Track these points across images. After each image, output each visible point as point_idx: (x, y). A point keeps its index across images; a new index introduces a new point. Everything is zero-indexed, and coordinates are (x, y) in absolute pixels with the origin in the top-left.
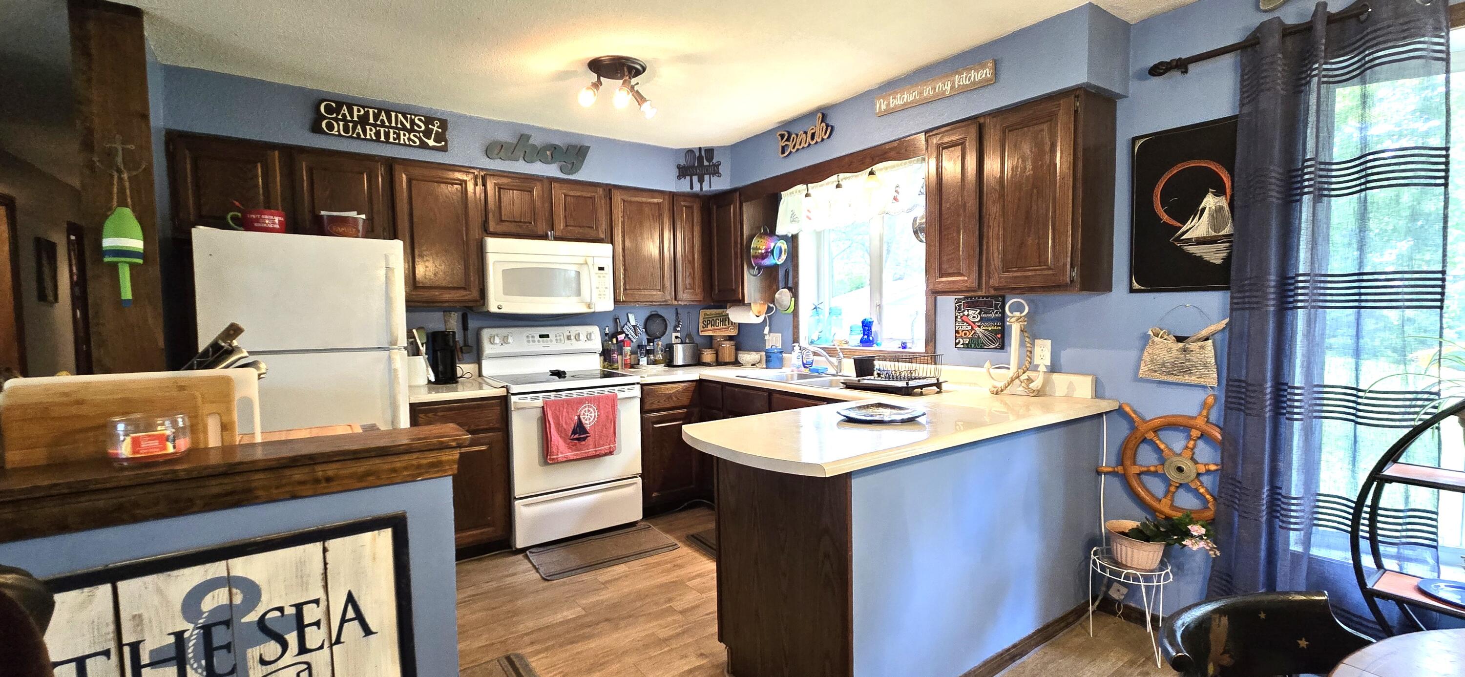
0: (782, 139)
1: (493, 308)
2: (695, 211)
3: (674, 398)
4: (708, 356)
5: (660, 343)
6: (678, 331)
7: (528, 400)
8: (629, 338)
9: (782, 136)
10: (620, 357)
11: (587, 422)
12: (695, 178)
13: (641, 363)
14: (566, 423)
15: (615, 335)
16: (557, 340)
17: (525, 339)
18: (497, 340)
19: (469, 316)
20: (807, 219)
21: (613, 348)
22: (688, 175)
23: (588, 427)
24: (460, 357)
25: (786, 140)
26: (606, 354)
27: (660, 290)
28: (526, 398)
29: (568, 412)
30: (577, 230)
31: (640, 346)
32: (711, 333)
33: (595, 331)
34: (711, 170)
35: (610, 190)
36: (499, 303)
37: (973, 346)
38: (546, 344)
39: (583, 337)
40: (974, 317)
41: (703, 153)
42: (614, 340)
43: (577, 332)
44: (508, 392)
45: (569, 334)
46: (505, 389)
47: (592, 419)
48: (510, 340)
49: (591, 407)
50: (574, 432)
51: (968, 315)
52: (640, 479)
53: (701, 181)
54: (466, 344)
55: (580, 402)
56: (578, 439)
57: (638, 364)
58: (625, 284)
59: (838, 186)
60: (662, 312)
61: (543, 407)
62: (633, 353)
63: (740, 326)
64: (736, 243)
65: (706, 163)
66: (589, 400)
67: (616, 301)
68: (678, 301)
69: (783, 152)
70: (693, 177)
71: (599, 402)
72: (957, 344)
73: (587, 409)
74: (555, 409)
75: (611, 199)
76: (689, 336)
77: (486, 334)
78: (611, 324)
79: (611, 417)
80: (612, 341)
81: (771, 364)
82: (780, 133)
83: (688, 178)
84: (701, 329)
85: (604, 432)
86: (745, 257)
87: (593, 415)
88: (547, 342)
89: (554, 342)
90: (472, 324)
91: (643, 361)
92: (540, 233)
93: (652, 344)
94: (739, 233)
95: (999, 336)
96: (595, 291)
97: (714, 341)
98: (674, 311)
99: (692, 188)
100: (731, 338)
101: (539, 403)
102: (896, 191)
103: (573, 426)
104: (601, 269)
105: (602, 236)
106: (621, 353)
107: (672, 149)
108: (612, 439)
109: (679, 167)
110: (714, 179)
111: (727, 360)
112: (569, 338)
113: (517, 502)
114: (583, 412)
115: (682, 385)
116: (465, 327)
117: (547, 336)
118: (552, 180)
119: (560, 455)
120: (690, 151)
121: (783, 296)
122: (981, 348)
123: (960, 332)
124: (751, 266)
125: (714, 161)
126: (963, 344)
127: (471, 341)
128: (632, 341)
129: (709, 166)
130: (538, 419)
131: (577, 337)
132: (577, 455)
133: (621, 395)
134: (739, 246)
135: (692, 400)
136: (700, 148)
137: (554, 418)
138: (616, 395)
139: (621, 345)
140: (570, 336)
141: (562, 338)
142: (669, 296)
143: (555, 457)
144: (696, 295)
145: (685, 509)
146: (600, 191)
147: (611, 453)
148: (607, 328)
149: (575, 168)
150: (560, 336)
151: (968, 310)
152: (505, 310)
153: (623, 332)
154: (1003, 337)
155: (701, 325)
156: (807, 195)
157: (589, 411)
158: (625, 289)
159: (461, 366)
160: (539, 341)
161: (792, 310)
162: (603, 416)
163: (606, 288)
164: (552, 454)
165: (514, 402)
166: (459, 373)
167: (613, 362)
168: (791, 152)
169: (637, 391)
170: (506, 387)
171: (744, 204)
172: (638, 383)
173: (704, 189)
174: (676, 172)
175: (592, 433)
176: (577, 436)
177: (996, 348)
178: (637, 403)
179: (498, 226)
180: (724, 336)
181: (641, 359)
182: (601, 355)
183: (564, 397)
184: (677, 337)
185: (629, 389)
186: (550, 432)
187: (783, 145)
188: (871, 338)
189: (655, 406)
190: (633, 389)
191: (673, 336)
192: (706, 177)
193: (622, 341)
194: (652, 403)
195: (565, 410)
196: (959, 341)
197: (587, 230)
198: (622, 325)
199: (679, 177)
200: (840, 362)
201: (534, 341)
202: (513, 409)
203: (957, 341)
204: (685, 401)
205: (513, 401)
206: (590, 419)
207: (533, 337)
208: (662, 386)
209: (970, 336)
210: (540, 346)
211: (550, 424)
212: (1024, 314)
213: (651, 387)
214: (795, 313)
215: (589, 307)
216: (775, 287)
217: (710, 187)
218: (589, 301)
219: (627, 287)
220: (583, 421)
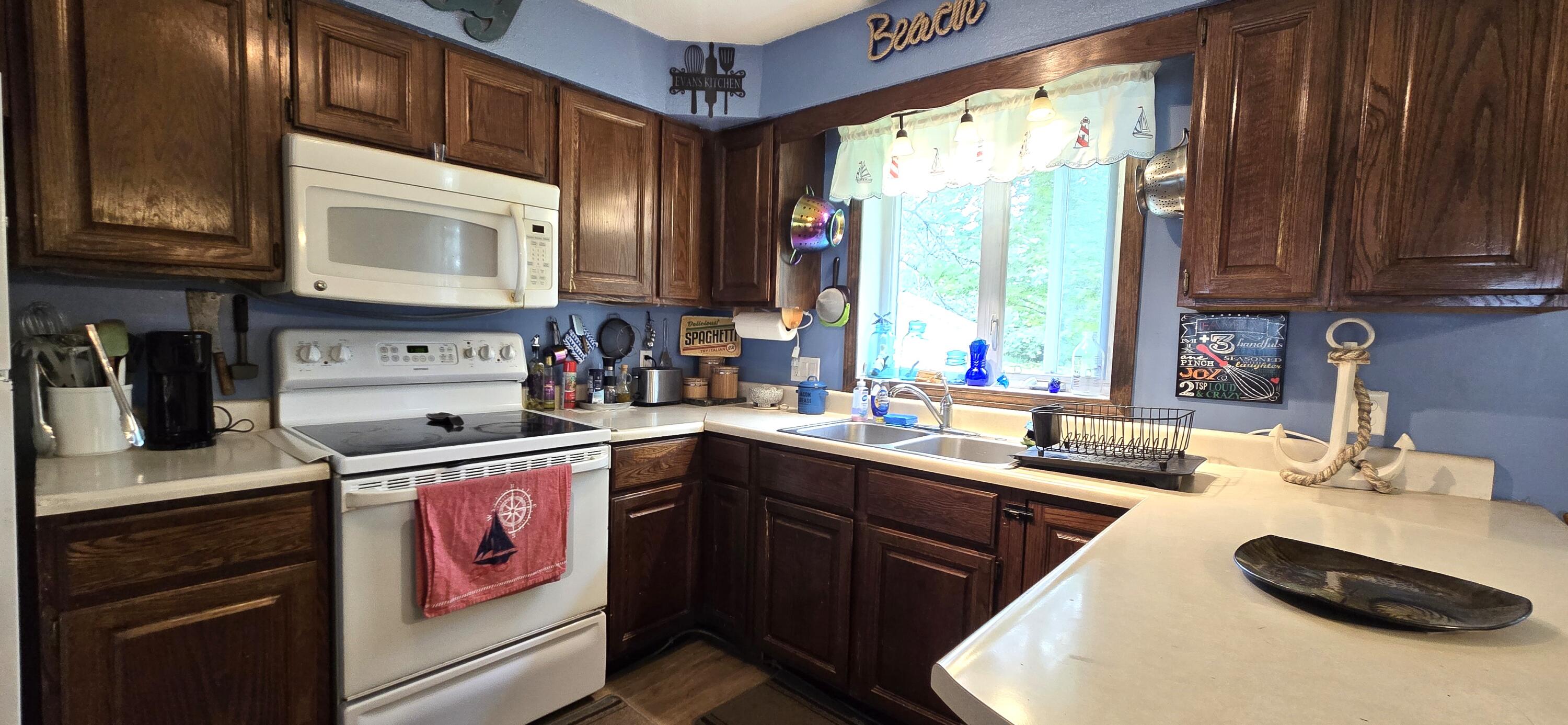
0: (876, 28)
1: (304, 285)
2: (693, 153)
3: (665, 466)
4: (696, 388)
5: (625, 366)
6: (649, 348)
7: (382, 488)
8: (573, 357)
9: (877, 23)
10: (557, 388)
11: (512, 525)
12: (701, 95)
13: (594, 400)
14: (468, 531)
15: (549, 350)
16: (443, 357)
17: (378, 354)
18: (315, 355)
19: (250, 303)
20: (891, 176)
21: (545, 373)
22: (689, 89)
23: (512, 533)
24: (227, 386)
25: (886, 30)
26: (532, 384)
27: (635, 278)
28: (378, 484)
29: (472, 509)
30: (492, 151)
31: (593, 372)
32: (697, 353)
33: (517, 344)
34: (729, 83)
35: (556, 91)
36: (320, 277)
37: (1216, 394)
38: (419, 364)
39: (493, 354)
40: (1220, 347)
41: (716, 54)
42: (549, 360)
43: (482, 345)
44: (333, 470)
45: (467, 347)
46: (325, 467)
47: (521, 518)
48: (345, 354)
49: (520, 494)
50: (484, 547)
51: (1209, 342)
52: (603, 614)
53: (711, 100)
54: (241, 360)
55: (499, 484)
56: (493, 561)
57: (590, 402)
58: (577, 262)
59: (966, 118)
60: (626, 316)
61: (417, 502)
62: (579, 381)
63: (746, 344)
64: (763, 209)
65: (720, 71)
66: (518, 480)
67: (562, 292)
68: (661, 299)
69: (874, 53)
70: (698, 92)
71: (537, 483)
72: (1179, 390)
73: (512, 498)
74: (446, 504)
75: (557, 105)
76: (664, 355)
77: (289, 341)
78: (542, 330)
79: (558, 509)
80: (544, 362)
81: (809, 407)
82: (873, 17)
83: (688, 93)
84: (683, 345)
85: (544, 540)
86: (779, 231)
87: (524, 509)
88: (424, 359)
89: (438, 360)
90: (258, 319)
91: (599, 397)
92: (417, 144)
93: (611, 368)
94: (770, 192)
95: (1276, 381)
96: (525, 269)
97: (701, 365)
98: (644, 315)
99: (694, 110)
100: (728, 362)
101: (409, 493)
102: (1083, 128)
103: (481, 535)
104: (538, 229)
105: (540, 170)
106: (558, 382)
107: (662, 39)
108: (559, 552)
109: (673, 72)
110: (733, 99)
111: (727, 396)
112: (467, 354)
113: (350, 709)
114: (504, 505)
115: (678, 441)
116: (240, 325)
117: (425, 349)
118: (444, 45)
119: (453, 600)
120: (694, 48)
121: (833, 299)
122: (1234, 399)
123: (1190, 370)
124: (788, 248)
125: (735, 69)
126: (1194, 391)
127: (254, 353)
128: (577, 362)
129: (726, 76)
130: (404, 527)
131: (484, 353)
132: (489, 591)
133: (577, 467)
134: (769, 214)
135: (691, 468)
136: (711, 45)
137: (440, 522)
138: (569, 467)
139: (560, 367)
140: (470, 350)
141: (454, 353)
142: (648, 288)
143: (441, 604)
144: (690, 290)
145: (671, 649)
146: (539, 87)
147: (555, 578)
148: (537, 339)
149: (494, 30)
150: (450, 350)
151: (1208, 336)
152: (331, 293)
153: (563, 347)
154: (1282, 382)
155: (683, 339)
156: (901, 134)
157: (516, 502)
158: (578, 271)
159: (228, 406)
160: (406, 359)
161: (846, 321)
162: (544, 510)
163: (546, 265)
164: (435, 598)
165: (350, 495)
166: (220, 420)
167: (546, 399)
168: (893, 50)
169: (604, 458)
170: (330, 462)
171: (782, 146)
172: (606, 443)
173: (714, 115)
174: (668, 81)
175: (519, 544)
176: (489, 555)
177: (1267, 401)
178: (606, 477)
179: (320, 116)
180: (719, 358)
181: (594, 394)
182: (523, 384)
183: (463, 477)
184: (647, 358)
185: (590, 454)
186: (432, 553)
187: (878, 38)
188: (984, 372)
189: (633, 481)
190: (598, 453)
191: (641, 358)
192: (720, 95)
193: (563, 362)
194: (629, 476)
195: (466, 504)
196: (1186, 386)
197: (511, 155)
198: (562, 333)
199: (673, 90)
200: (947, 410)
201: (396, 358)
202: (344, 509)
203: (1182, 385)
204: (681, 470)
205: (344, 492)
206: (517, 518)
207: (394, 350)
208: (646, 446)
209: (1211, 377)
210: (408, 367)
211: (431, 536)
212: (1366, 346)
213: (627, 448)
214: (851, 328)
215: (513, 297)
216: (814, 285)
217: (726, 113)
218: (512, 285)
219: (582, 268)
220: (504, 523)
